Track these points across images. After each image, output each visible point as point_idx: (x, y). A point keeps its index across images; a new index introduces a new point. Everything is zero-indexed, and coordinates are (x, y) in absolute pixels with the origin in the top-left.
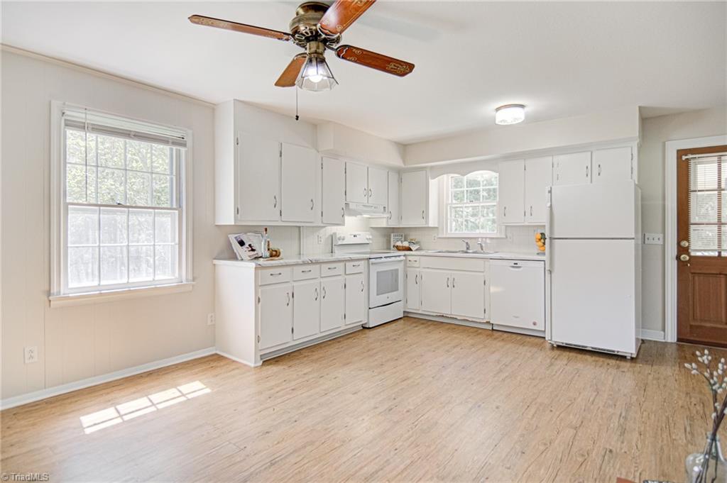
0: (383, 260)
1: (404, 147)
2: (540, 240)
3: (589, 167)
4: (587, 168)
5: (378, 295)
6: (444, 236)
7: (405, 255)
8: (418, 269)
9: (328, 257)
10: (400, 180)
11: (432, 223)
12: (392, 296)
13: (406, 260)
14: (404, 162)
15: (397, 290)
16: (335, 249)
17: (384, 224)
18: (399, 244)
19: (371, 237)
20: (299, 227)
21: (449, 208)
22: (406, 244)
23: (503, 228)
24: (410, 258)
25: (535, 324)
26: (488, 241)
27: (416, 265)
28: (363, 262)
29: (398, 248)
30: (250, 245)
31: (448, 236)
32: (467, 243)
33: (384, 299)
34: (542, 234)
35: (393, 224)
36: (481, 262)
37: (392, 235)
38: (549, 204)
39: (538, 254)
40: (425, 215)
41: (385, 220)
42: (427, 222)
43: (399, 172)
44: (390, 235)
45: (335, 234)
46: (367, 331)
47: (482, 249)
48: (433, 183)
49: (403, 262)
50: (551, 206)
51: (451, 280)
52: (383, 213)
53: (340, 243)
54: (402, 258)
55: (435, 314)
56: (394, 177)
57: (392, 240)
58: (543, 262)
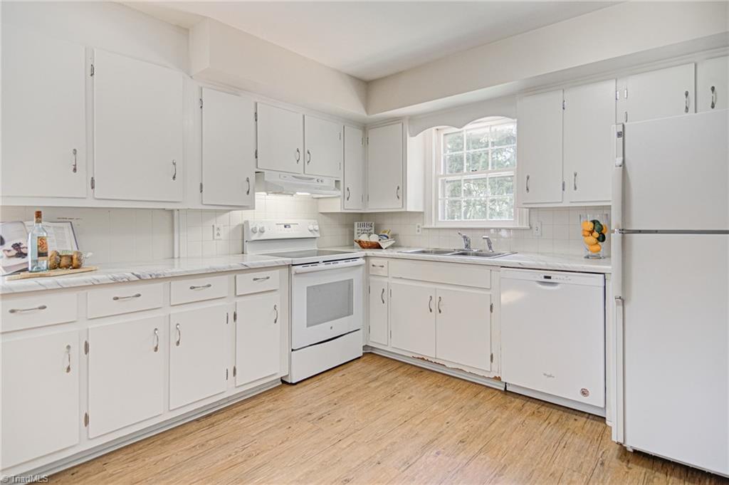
0: (322, 266)
1: (366, 85)
2: (591, 232)
3: (691, 95)
4: (687, 94)
5: (308, 326)
6: (433, 226)
7: (366, 257)
8: (386, 280)
9: (235, 262)
10: (366, 141)
11: (413, 204)
12: (339, 326)
13: (367, 264)
14: (367, 109)
15: (350, 313)
16: (248, 247)
17: (336, 207)
18: (364, 238)
19: (317, 227)
20: (172, 211)
21: (440, 182)
22: (374, 238)
23: (526, 211)
24: (373, 261)
25: (584, 393)
26: (504, 233)
27: (382, 272)
28: (277, 272)
29: (363, 245)
30: (17, 246)
31: (438, 226)
32: (465, 237)
33: (324, 330)
34: (594, 222)
35: (354, 207)
36: (486, 271)
37: (356, 224)
38: (619, 161)
39: (588, 257)
40: (401, 192)
41: (339, 201)
42: (404, 204)
43: (365, 128)
44: (353, 226)
45: (247, 222)
46: (288, 389)
47: (490, 248)
48: (414, 144)
49: (361, 269)
50: (623, 164)
51: (436, 300)
52: (334, 190)
53: (255, 237)
54: (361, 261)
55: (411, 355)
56: (355, 136)
57: (356, 231)
58: (602, 276)
